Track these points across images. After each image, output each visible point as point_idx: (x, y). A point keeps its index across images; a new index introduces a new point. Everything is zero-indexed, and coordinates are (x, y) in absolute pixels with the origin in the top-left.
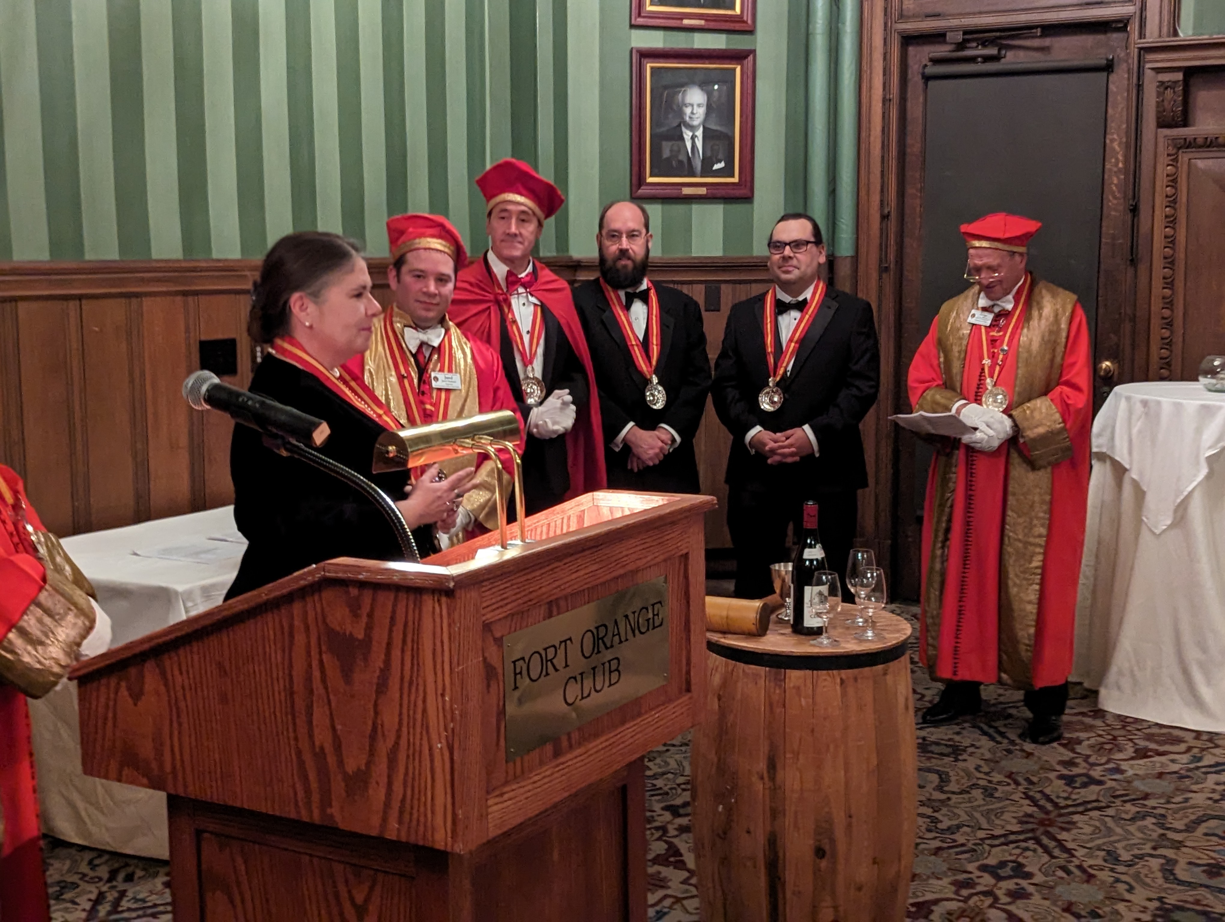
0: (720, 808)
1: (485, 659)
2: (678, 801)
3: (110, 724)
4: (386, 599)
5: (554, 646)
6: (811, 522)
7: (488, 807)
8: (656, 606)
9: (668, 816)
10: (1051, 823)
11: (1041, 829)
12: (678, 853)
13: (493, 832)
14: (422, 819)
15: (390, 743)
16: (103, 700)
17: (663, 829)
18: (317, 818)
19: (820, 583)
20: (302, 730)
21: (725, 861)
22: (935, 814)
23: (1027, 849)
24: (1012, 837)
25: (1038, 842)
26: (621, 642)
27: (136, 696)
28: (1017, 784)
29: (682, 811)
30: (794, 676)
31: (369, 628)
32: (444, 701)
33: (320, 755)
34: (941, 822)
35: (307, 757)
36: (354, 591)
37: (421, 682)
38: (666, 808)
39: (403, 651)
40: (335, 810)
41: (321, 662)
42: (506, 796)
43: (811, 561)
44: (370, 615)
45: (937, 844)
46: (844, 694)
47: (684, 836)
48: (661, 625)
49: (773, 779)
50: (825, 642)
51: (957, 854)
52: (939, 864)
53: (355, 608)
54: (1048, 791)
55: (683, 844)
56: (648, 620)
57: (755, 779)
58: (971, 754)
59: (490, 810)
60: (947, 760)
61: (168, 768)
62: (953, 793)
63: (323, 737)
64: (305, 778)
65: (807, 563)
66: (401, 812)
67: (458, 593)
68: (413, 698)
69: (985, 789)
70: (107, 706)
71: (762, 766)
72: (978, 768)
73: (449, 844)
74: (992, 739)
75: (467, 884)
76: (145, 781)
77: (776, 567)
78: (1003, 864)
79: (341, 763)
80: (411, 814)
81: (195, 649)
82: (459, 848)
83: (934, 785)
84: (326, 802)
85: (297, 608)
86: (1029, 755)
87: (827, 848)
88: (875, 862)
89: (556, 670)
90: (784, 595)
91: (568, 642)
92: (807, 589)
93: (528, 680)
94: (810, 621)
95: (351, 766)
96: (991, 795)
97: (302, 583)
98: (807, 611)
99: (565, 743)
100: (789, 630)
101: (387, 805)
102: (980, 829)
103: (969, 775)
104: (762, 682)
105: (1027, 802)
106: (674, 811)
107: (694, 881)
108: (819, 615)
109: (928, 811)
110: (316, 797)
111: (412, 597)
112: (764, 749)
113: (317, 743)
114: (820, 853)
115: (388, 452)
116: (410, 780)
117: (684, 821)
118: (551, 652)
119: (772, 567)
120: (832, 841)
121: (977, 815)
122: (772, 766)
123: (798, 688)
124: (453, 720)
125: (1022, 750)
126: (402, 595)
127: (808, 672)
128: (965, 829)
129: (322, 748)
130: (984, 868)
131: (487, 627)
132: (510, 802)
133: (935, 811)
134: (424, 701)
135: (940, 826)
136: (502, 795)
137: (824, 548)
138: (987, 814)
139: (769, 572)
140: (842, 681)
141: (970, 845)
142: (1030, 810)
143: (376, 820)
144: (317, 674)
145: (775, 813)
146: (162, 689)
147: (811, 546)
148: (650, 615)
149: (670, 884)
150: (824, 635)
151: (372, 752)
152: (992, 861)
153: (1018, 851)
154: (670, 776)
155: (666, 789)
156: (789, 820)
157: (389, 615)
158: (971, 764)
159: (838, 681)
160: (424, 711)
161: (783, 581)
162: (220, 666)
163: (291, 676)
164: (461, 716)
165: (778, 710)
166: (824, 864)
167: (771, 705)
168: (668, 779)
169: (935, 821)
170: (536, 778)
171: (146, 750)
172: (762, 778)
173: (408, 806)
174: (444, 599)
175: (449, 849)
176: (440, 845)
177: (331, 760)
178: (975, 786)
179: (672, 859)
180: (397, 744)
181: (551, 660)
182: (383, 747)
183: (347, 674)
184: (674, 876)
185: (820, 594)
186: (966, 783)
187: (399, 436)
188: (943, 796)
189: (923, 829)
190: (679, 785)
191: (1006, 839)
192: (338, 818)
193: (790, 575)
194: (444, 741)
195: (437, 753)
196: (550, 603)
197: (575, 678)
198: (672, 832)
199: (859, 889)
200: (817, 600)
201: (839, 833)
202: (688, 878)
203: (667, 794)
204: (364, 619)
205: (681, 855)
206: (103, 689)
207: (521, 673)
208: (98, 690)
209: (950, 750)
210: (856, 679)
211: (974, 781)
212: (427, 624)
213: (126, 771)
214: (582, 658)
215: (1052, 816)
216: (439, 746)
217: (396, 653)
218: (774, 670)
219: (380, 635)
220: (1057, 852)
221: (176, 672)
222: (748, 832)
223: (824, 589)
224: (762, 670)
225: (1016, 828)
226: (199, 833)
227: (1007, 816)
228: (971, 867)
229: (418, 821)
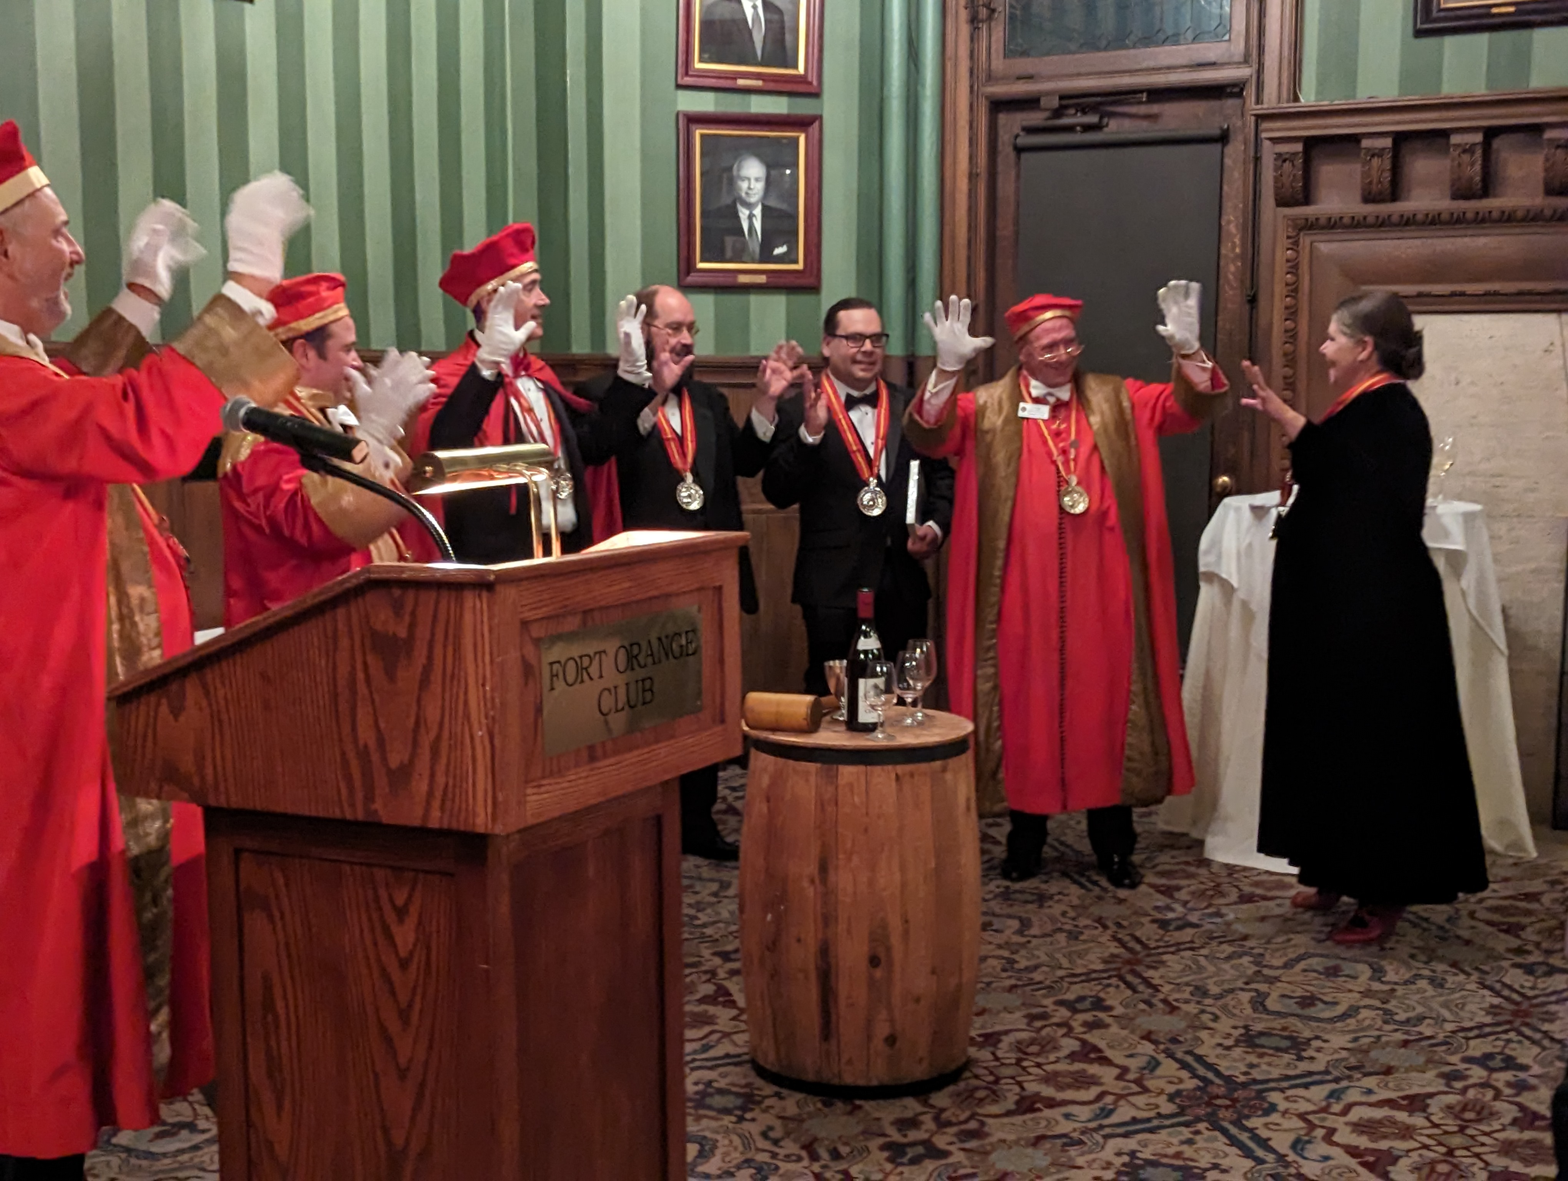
0: (769, 917)
1: (523, 657)
2: (729, 948)
3: (149, 744)
4: (428, 597)
5: (589, 656)
6: (866, 610)
7: (526, 795)
8: (690, 635)
9: (717, 961)
10: (1139, 962)
11: (1128, 967)
12: (728, 994)
13: (531, 821)
14: (464, 806)
15: (433, 734)
16: (142, 720)
17: (713, 973)
18: (360, 816)
19: (874, 675)
20: (346, 729)
21: (774, 975)
22: (1014, 956)
23: (1109, 985)
24: (1094, 975)
25: (1121, 978)
26: (654, 663)
27: (176, 711)
28: (1105, 927)
29: (733, 956)
30: (848, 772)
31: (412, 626)
32: (485, 692)
33: (364, 755)
34: (1017, 962)
35: (351, 755)
36: (397, 592)
37: (462, 674)
38: (715, 954)
39: (445, 647)
40: (378, 805)
41: (365, 664)
42: (543, 789)
43: (866, 652)
44: (413, 614)
45: (1013, 982)
46: (900, 789)
47: (735, 979)
48: (693, 654)
49: (824, 881)
50: (880, 736)
51: (1033, 990)
52: (1014, 999)
53: (398, 608)
54: (1138, 934)
55: (734, 987)
56: (681, 646)
57: (805, 884)
58: (1059, 901)
59: (528, 798)
60: (1030, 907)
61: (210, 778)
62: (1035, 937)
63: (366, 734)
64: (349, 778)
65: (862, 656)
66: (443, 801)
67: (498, 588)
68: (455, 691)
69: (1070, 932)
70: (147, 725)
71: (812, 868)
72: (1064, 914)
73: (490, 826)
74: (1082, 886)
75: (505, 877)
76: (186, 795)
77: (831, 663)
78: (1081, 999)
79: (384, 759)
80: (453, 801)
81: (239, 661)
82: (499, 829)
83: (1012, 930)
84: (369, 798)
85: (341, 612)
86: (1121, 901)
87: (882, 955)
88: (933, 972)
89: (591, 679)
90: (839, 694)
91: (603, 656)
92: (862, 682)
93: (563, 683)
94: (865, 716)
95: (394, 761)
96: (1076, 938)
97: (348, 585)
98: (862, 705)
99: (599, 752)
100: (843, 728)
101: (430, 794)
102: (1060, 968)
103: (1053, 920)
104: (813, 779)
105: (1116, 944)
106: (726, 956)
107: (744, 1017)
108: (873, 707)
109: (1006, 953)
110: (360, 795)
111: (453, 593)
112: (814, 851)
113: (361, 743)
114: (874, 961)
115: (425, 472)
116: (452, 768)
117: (736, 965)
118: (586, 661)
119: (826, 664)
120: (888, 949)
121: (1058, 956)
122: (823, 868)
123: (851, 786)
124: (493, 707)
125: (1115, 897)
126: (445, 593)
127: (862, 768)
128: (1045, 969)
129: (366, 746)
130: (1061, 1003)
131: (525, 624)
132: (546, 796)
133: (1013, 953)
134: (466, 693)
135: (1016, 966)
136: (540, 786)
137: (881, 638)
138: (1069, 956)
139: (822, 668)
140: (898, 777)
141: (1048, 983)
142: (1116, 951)
143: (419, 812)
144: (361, 675)
145: (827, 919)
146: (204, 703)
147: (866, 635)
148: (684, 642)
149: (718, 1021)
150: (880, 729)
151: (415, 743)
152: (1070, 996)
153: (1100, 987)
154: (721, 925)
155: (717, 936)
156: (842, 927)
157: (431, 613)
158: (1057, 909)
159: (893, 776)
160: (466, 703)
161: (838, 679)
162: (264, 676)
163: (335, 679)
164: (501, 704)
165: (830, 809)
166: (878, 973)
167: (822, 805)
168: (719, 928)
169: (1012, 962)
170: (573, 777)
171: (187, 763)
172: (812, 882)
173: (450, 795)
174: (485, 594)
175: (489, 832)
176: (481, 830)
177: (375, 757)
178: (1060, 930)
179: (721, 999)
180: (438, 738)
181: (586, 669)
182: (426, 741)
183: (391, 674)
184: (723, 1016)
185: (876, 687)
186: (1049, 928)
187: (436, 457)
188: (1024, 940)
189: (998, 969)
190: (731, 933)
191: (1088, 977)
192: (381, 812)
193: (844, 670)
194: (484, 728)
195: (477, 742)
196: (585, 612)
197: (609, 690)
198: (722, 974)
199: (918, 1000)
200: (872, 693)
201: (895, 940)
202: (739, 1015)
203: (717, 940)
204: (407, 618)
205: (730, 995)
206: (143, 708)
207: (557, 675)
208: (138, 708)
209: (1035, 897)
210: (912, 775)
211: (1059, 925)
212: (468, 617)
213: (166, 788)
214: (615, 671)
215: (1140, 956)
216: (480, 733)
217: (438, 650)
218: (826, 766)
219: (422, 633)
220: (1141, 988)
221: (219, 685)
222: (799, 940)
223: (880, 682)
224: (812, 767)
225: (1101, 967)
226: (238, 852)
227: (1091, 957)
228: (1048, 1002)
229: (460, 808)
